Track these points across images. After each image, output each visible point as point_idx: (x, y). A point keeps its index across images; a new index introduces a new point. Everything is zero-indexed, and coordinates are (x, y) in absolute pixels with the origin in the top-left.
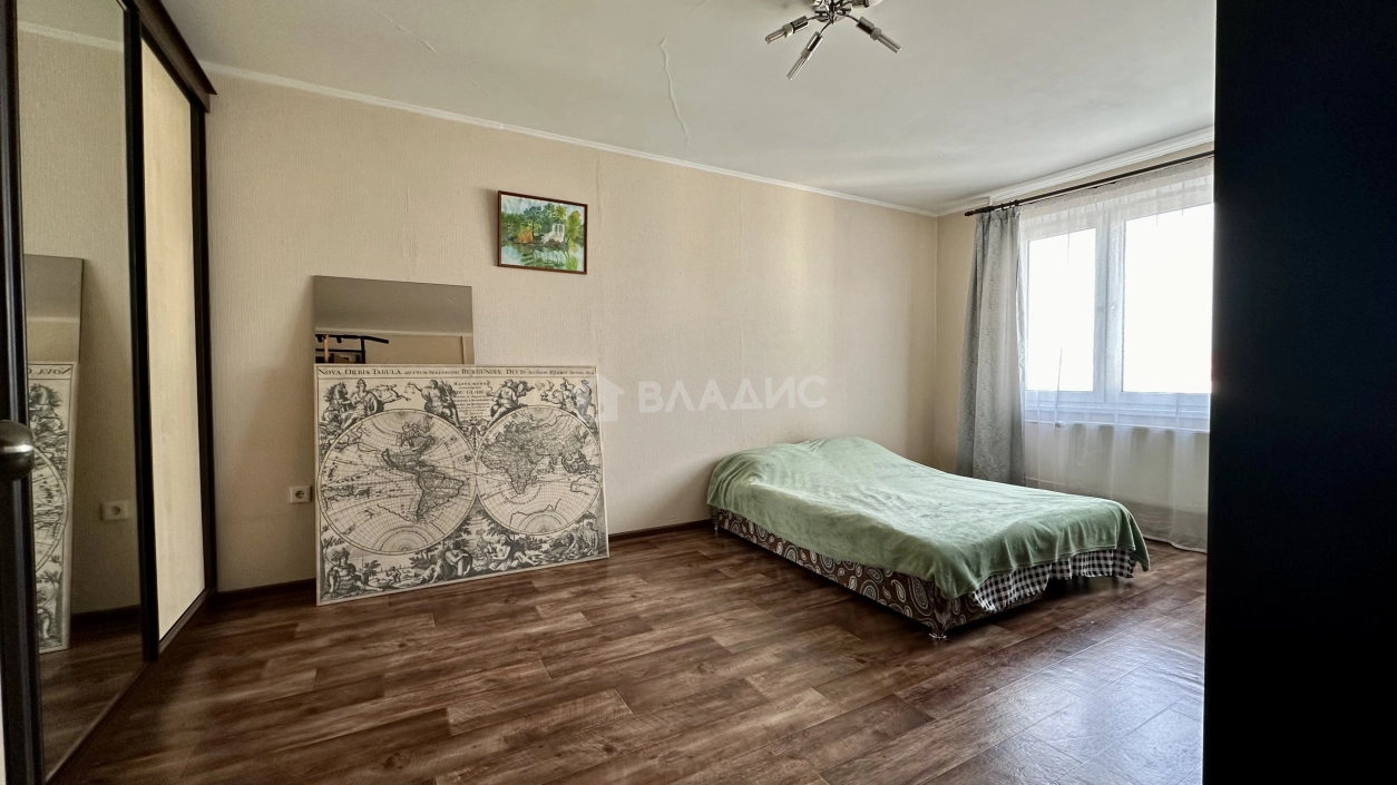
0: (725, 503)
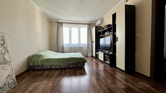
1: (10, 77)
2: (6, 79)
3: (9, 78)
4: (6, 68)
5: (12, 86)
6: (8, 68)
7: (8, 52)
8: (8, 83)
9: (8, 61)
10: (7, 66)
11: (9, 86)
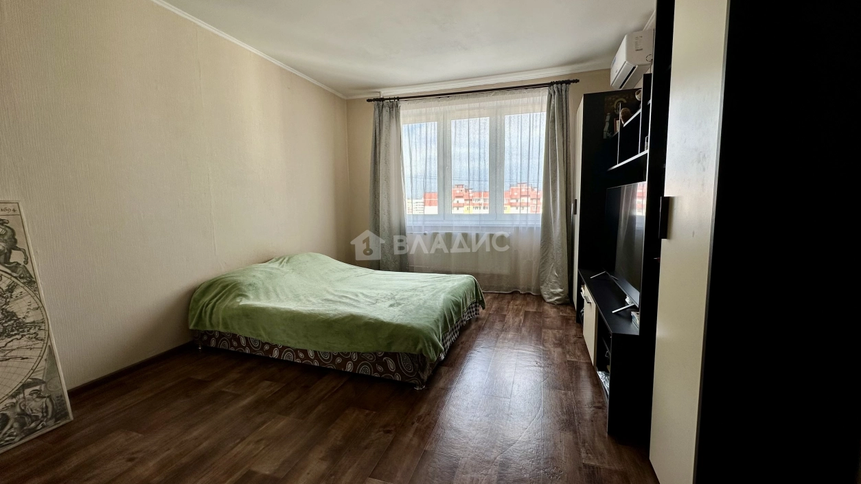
0: (211, 324)
1: (37, 388)
2: (13, 396)
3: (28, 391)
4: (13, 354)
5: (44, 427)
6: (28, 353)
7: (31, 282)
8: (23, 414)
9: (28, 320)
10: (24, 342)
11: (23, 425)
